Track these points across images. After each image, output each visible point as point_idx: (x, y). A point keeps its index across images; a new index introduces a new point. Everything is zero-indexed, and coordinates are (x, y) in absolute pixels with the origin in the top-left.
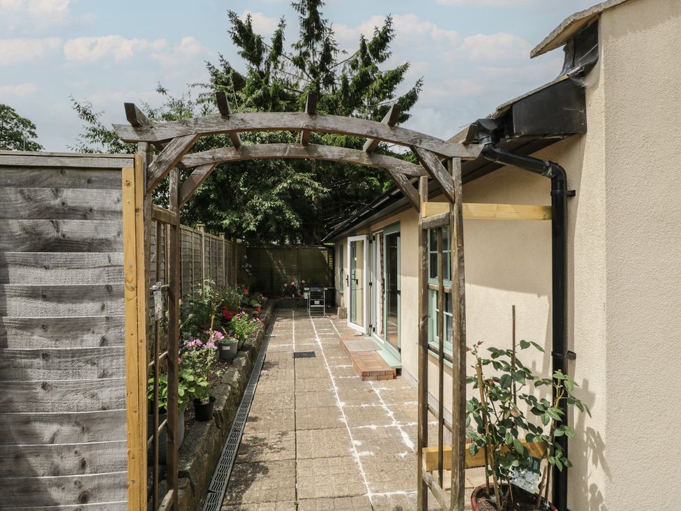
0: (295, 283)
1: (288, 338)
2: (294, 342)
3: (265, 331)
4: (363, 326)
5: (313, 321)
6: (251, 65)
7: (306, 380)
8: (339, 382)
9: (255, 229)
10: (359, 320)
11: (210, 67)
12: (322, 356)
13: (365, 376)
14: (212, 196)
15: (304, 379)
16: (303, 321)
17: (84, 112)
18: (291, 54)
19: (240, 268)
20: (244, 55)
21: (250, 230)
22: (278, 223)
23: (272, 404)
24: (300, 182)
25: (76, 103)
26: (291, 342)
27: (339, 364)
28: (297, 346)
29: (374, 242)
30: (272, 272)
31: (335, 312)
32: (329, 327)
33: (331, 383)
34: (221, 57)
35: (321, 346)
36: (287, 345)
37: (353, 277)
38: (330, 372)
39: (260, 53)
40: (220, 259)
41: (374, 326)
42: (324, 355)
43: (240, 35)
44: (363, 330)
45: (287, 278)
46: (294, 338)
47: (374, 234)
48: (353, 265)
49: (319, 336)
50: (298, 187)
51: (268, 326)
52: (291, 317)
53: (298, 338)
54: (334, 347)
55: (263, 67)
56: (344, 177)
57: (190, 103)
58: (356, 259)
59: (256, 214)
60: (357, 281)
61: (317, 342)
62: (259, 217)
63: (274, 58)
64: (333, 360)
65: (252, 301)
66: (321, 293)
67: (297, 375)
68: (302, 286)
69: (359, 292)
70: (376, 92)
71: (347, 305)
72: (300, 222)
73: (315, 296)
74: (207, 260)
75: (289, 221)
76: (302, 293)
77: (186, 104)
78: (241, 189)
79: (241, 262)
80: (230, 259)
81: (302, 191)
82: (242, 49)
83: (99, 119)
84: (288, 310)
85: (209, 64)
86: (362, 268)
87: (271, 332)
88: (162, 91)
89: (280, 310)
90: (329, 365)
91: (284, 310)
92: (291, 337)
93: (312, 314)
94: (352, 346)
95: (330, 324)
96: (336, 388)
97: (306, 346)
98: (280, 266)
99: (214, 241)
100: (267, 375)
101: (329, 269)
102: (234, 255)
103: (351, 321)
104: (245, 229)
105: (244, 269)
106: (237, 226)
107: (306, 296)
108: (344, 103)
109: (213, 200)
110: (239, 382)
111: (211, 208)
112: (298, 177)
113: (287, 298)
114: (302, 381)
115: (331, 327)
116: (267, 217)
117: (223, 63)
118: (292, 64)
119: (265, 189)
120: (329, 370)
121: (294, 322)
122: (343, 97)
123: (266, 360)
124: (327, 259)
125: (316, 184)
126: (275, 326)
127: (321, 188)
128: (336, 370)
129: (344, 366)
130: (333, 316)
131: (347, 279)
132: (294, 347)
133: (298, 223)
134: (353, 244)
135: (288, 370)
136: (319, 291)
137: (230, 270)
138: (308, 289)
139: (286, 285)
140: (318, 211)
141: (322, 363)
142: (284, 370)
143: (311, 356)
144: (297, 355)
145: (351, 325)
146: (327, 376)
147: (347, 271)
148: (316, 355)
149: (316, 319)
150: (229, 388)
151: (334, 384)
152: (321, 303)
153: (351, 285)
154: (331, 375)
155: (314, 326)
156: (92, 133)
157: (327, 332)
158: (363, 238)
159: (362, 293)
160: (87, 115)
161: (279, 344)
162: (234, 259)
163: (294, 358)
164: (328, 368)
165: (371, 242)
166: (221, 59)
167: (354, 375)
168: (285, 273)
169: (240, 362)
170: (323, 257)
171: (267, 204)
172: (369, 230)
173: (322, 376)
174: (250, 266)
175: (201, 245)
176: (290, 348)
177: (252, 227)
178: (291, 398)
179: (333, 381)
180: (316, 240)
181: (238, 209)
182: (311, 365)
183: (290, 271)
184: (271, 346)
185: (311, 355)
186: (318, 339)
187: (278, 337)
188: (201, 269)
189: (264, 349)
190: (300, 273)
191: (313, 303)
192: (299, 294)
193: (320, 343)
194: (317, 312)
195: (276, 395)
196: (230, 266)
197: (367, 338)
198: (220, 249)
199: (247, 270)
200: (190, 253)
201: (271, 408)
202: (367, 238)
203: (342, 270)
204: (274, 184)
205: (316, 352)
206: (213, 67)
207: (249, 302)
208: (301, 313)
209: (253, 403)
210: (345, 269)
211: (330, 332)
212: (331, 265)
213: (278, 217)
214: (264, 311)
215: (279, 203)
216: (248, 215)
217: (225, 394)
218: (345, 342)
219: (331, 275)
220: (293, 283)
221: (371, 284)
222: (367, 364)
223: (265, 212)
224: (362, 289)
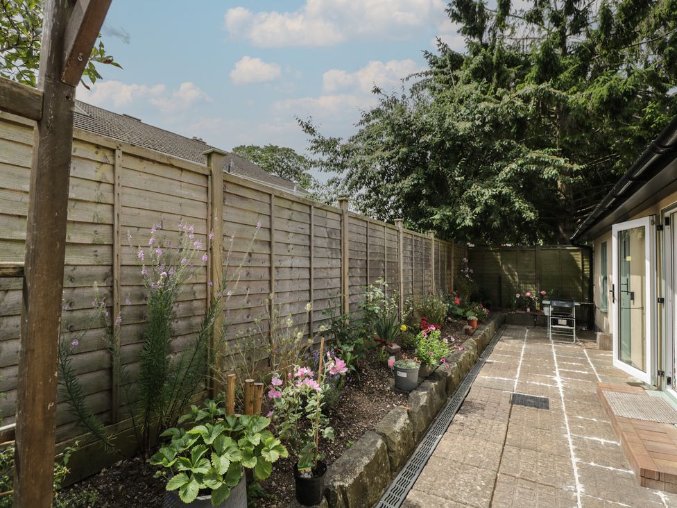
0: (531, 293)
1: (510, 368)
2: (517, 376)
3: (479, 354)
4: (643, 370)
5: (554, 348)
6: (472, 39)
7: (523, 453)
8: (589, 476)
9: (471, 224)
10: (636, 357)
11: (427, 55)
12: (560, 409)
13: (648, 478)
14: (424, 192)
15: (520, 448)
16: (539, 346)
17: (307, 126)
18: (521, 11)
19: (459, 273)
20: (464, 32)
21: (465, 226)
22: (503, 216)
23: (453, 484)
24: (536, 161)
25: (299, 121)
26: (513, 376)
27: (591, 433)
28: (521, 385)
29: (667, 228)
30: (500, 279)
31: (594, 338)
32: (581, 361)
33: (571, 471)
34: (439, 41)
35: (561, 390)
36: (506, 379)
37: (624, 288)
38: (572, 447)
39: (483, 21)
40: (428, 260)
41: (668, 374)
42: (564, 408)
43: (460, 9)
44: (646, 377)
45: (519, 287)
46: (519, 369)
47: (667, 214)
48: (624, 269)
49: (561, 372)
50: (534, 168)
51: (484, 347)
52: (522, 338)
53: (525, 371)
54: (586, 398)
55: (486, 37)
56: (609, 152)
57: (404, 97)
58: (629, 259)
59: (473, 208)
60: (632, 294)
61: (555, 382)
62: (478, 210)
63: (500, 21)
64: (581, 422)
65: (468, 313)
66: (570, 310)
67: (508, 436)
68: (542, 297)
69: (636, 314)
70: (661, 19)
71: (614, 330)
72: (535, 213)
73: (559, 313)
74: (408, 260)
75: (520, 212)
76: (542, 306)
77: (400, 99)
78: (456, 179)
79: (460, 266)
80: (443, 262)
81: (539, 172)
82: (461, 25)
83: (318, 130)
84: (521, 327)
85: (426, 53)
86: (642, 274)
87: (487, 355)
88: (377, 91)
89: (510, 326)
90: (572, 431)
91: (514, 327)
92: (515, 369)
93: (554, 337)
94: (621, 406)
95: (583, 355)
96: (580, 488)
97: (536, 386)
98: (511, 274)
99: (419, 239)
100: (462, 424)
101: (584, 277)
102: (449, 257)
103: (620, 358)
104: (459, 224)
105: (465, 274)
106: (449, 223)
107: (547, 311)
108: (604, 46)
109: (425, 196)
110: (404, 433)
111: (422, 204)
112: (534, 154)
113: (518, 312)
114: (515, 451)
115: (584, 361)
116: (488, 209)
117: (440, 47)
118: (525, 22)
119: (488, 177)
120: (570, 441)
121: (524, 346)
122: (603, 37)
123: (468, 399)
124: (580, 264)
125: (562, 161)
126: (496, 347)
127: (568, 165)
128: (584, 444)
129: (602, 441)
130: (590, 344)
131: (613, 291)
132: (515, 384)
133: (532, 214)
134: (623, 235)
135: (496, 422)
136: (567, 306)
137: (443, 275)
138: (548, 302)
139: (518, 296)
140: (566, 200)
141: (559, 424)
142: (490, 422)
143: (541, 407)
144: (517, 400)
145: (618, 364)
146: (563, 454)
147: (614, 278)
148: (551, 407)
149: (560, 346)
150: (380, 442)
151: (577, 476)
152: (569, 323)
153: (620, 301)
154: (572, 453)
155: (555, 355)
156: (314, 145)
157: (575, 368)
158: (645, 222)
159: (643, 314)
160: (309, 129)
161: (495, 375)
162: (449, 262)
163: (512, 402)
164: (568, 436)
165: (660, 228)
166: (439, 43)
167: (623, 466)
168: (517, 280)
169: (418, 398)
170: (573, 261)
171: (488, 193)
172: (657, 209)
173: (555, 451)
174: (471, 271)
175: (398, 242)
176: (510, 385)
177: (468, 222)
178: (488, 484)
179: (576, 469)
180: (564, 239)
181: (452, 203)
182: (538, 424)
183: (524, 279)
184: (483, 377)
185: (542, 404)
186: (558, 379)
187: (496, 364)
188: (398, 271)
189: (471, 379)
190: (539, 281)
191: (555, 322)
192: (538, 308)
193: (560, 385)
194: (563, 336)
195: (463, 467)
196: (443, 269)
197: (653, 393)
198: (428, 249)
199: (467, 276)
200: (382, 251)
201: (447, 493)
202: (652, 223)
203: (605, 278)
204: (500, 170)
205: (551, 400)
206: (431, 55)
207: (464, 313)
208: (538, 334)
209: (423, 474)
210: (609, 276)
211: (581, 368)
212: (587, 272)
213: (503, 209)
214: (482, 326)
215: (506, 190)
216: (464, 208)
217: (367, 454)
218: (607, 394)
219: (587, 285)
220: (528, 294)
221: (661, 301)
222: (653, 453)
223: (486, 203)
224: (642, 308)
